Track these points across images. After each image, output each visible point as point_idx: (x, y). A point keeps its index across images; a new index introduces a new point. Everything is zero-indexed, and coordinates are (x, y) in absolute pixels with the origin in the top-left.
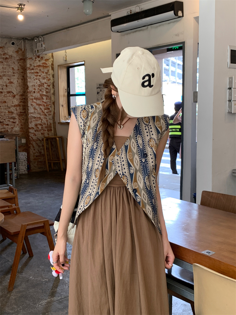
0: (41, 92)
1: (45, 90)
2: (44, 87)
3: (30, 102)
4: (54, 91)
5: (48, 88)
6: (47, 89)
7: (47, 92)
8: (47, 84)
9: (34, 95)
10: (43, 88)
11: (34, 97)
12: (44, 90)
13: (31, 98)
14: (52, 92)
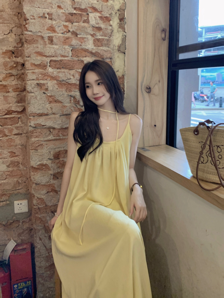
0: (74, 42)
1: (92, 35)
2: (87, 21)
3: (34, 77)
4: (124, 39)
5: (102, 26)
6: (99, 29)
7: (98, 42)
8: (100, 12)
9: (50, 50)
10: (84, 27)
11: (48, 60)
12: (87, 33)
13: (38, 60)
14: (117, 40)
